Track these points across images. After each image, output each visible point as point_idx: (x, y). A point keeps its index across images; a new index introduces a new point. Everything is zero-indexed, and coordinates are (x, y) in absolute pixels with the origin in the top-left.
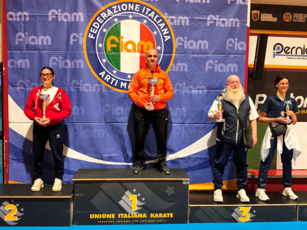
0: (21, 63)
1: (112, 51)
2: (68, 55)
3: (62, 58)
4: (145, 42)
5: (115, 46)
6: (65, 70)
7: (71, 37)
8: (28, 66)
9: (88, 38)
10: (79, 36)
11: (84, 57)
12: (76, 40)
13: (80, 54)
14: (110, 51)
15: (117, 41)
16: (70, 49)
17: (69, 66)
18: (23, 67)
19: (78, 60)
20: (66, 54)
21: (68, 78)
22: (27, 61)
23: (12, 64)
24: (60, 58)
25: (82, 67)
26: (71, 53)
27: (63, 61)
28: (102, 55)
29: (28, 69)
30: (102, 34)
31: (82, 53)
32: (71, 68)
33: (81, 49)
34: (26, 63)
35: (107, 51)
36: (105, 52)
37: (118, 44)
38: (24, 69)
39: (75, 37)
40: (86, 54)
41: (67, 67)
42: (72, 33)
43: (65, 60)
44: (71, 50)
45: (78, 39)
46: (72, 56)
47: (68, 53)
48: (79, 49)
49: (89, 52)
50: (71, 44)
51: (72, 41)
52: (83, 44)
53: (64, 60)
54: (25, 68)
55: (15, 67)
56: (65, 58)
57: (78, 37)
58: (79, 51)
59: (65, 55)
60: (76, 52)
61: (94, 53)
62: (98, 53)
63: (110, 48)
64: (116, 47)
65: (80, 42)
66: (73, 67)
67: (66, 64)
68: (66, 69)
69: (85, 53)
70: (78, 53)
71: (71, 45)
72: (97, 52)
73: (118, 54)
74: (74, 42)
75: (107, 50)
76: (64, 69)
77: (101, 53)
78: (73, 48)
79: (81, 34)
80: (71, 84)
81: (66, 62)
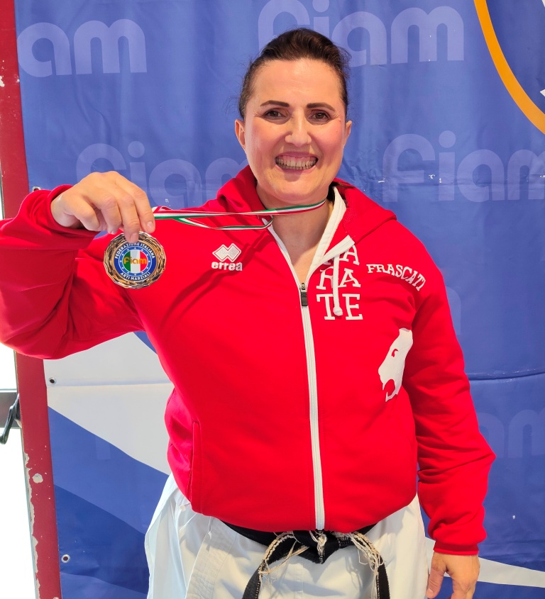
0: (96, 43)
8: (137, 61)
18: (110, 65)
19: (429, 11)
22: (129, 28)
23: (44, 50)
29: (136, 76)
34: (122, 42)
38: (113, 81)
54: (116, 70)
55: (64, 70)
56: (352, 4)
68: (359, 71)
80: (384, 159)
81: (354, 27)
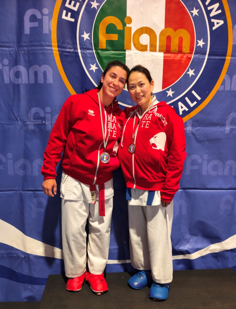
1: (109, 48)
2: (21, 56)
3: (9, 63)
4: (175, 30)
5: (115, 37)
6: (16, 87)
7: (27, 18)
9: (60, 21)
10: (42, 14)
11: (54, 60)
12: (36, 24)
13: (44, 54)
14: (105, 48)
15: (119, 27)
16: (24, 44)
17: (24, 80)
19: (40, 67)
20: (17, 55)
21: (23, 103)
24: (6, 61)
25: (50, 79)
26: (27, 52)
27: (12, 69)
28: (89, 55)
30: (90, 11)
31: (50, 52)
32: (27, 82)
33: (47, 43)
35: (100, 48)
36: (94, 51)
37: (121, 34)
39: (33, 18)
40: (58, 53)
41: (20, 81)
42: (28, 9)
43: (15, 67)
44: (27, 45)
45: (41, 21)
46: (29, 57)
47: (20, 52)
48: (43, 43)
49: (64, 50)
50: (25, 33)
51: (28, 25)
52: (50, 32)
53: (13, 67)
56: (16, 63)
57: (41, 18)
58: (42, 48)
59: (14, 56)
60: (36, 49)
61: (73, 52)
62: (81, 53)
63: (105, 41)
64: (117, 39)
65: (44, 29)
66: (32, 81)
67: (17, 75)
68: (18, 85)
69: (54, 52)
70: (41, 52)
71: (27, 35)
72: (79, 51)
73: (121, 54)
74: (32, 29)
75: (98, 47)
76: (14, 84)
77: (88, 51)
78: (31, 42)
79: (46, 11)
80: (29, 115)
81: (17, 70)
